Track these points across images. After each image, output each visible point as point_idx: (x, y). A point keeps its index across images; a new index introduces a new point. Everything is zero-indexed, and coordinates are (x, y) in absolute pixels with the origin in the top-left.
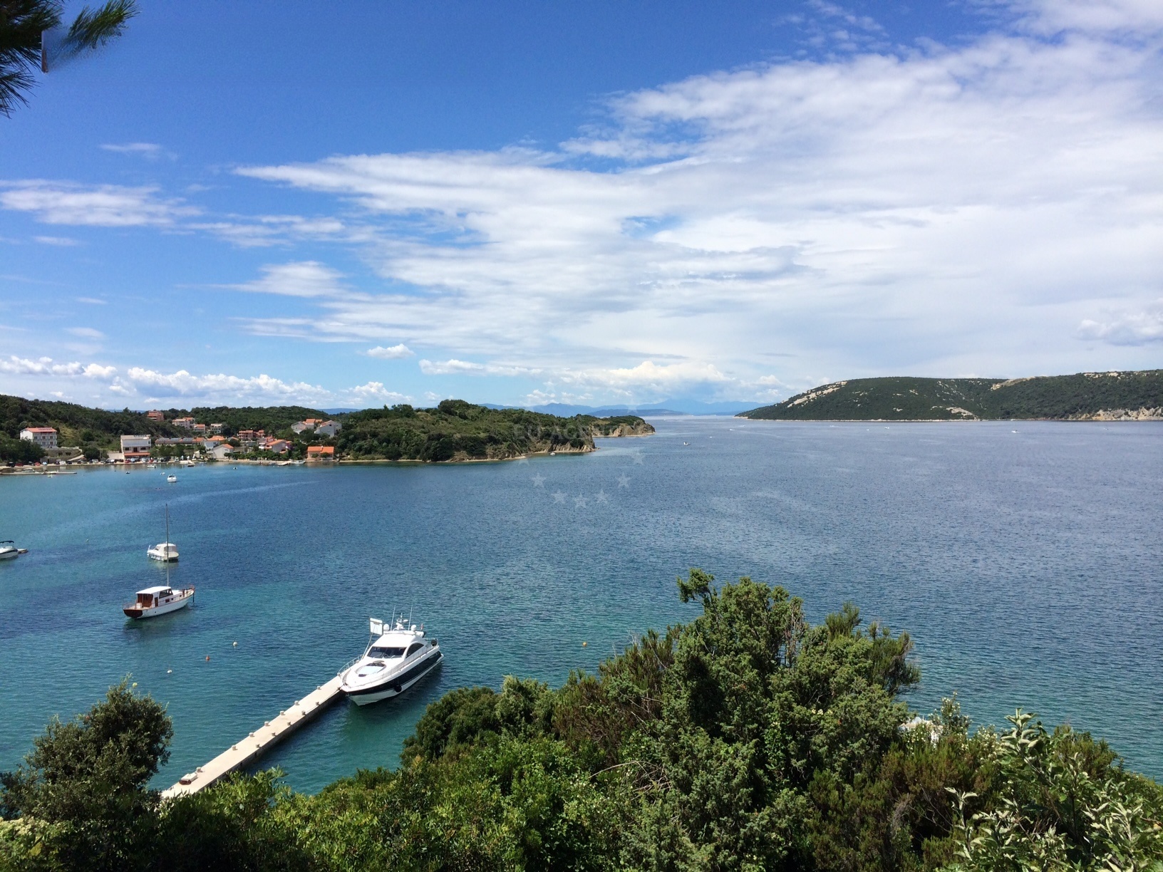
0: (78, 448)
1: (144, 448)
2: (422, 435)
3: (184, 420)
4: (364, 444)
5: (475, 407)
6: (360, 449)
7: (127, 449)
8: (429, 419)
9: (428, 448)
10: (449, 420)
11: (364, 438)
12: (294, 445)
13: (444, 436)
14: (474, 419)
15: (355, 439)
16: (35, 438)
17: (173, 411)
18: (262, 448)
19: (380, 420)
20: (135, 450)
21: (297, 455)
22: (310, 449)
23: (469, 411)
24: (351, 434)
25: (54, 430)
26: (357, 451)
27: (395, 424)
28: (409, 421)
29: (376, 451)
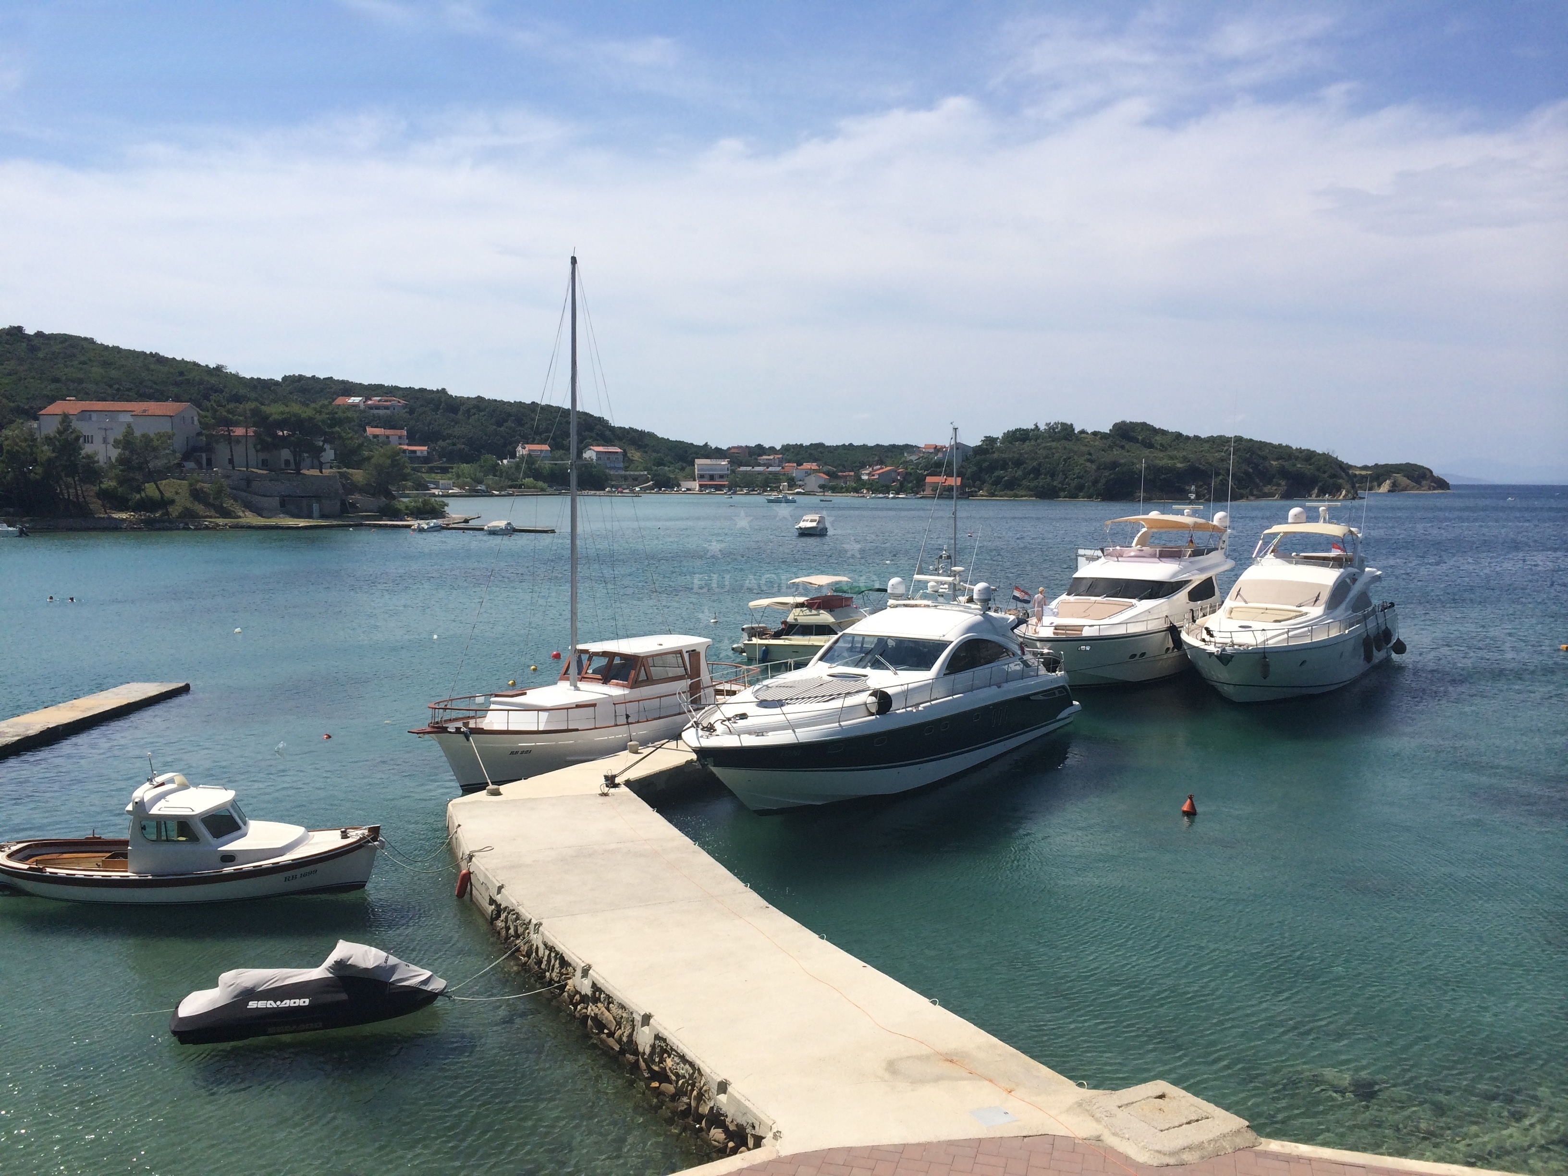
0: (646, 473)
1: (721, 477)
2: (1088, 464)
3: (772, 457)
4: (1006, 476)
5: (1163, 432)
6: (996, 483)
7: (702, 477)
8: (1097, 443)
9: (1095, 482)
10: (1127, 447)
11: (1004, 467)
12: (907, 473)
13: (1120, 465)
14: (1163, 448)
15: (992, 468)
16: (598, 459)
17: (759, 446)
18: (865, 477)
19: (1027, 443)
20: (712, 478)
21: (912, 489)
22: (929, 479)
23: (1157, 438)
24: (985, 460)
25: (619, 450)
26: (993, 484)
27: (1050, 448)
28: (1069, 445)
29: (1020, 485)
